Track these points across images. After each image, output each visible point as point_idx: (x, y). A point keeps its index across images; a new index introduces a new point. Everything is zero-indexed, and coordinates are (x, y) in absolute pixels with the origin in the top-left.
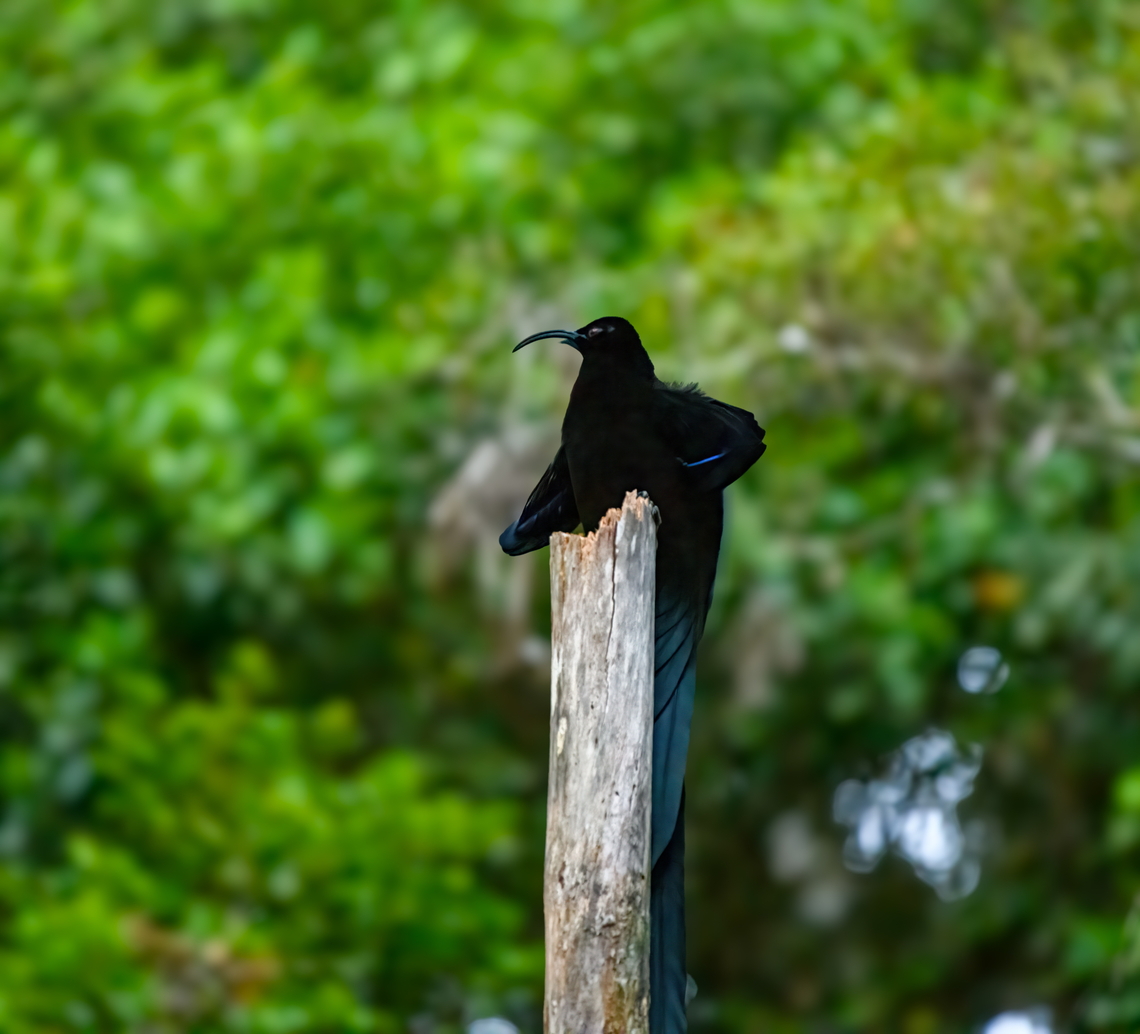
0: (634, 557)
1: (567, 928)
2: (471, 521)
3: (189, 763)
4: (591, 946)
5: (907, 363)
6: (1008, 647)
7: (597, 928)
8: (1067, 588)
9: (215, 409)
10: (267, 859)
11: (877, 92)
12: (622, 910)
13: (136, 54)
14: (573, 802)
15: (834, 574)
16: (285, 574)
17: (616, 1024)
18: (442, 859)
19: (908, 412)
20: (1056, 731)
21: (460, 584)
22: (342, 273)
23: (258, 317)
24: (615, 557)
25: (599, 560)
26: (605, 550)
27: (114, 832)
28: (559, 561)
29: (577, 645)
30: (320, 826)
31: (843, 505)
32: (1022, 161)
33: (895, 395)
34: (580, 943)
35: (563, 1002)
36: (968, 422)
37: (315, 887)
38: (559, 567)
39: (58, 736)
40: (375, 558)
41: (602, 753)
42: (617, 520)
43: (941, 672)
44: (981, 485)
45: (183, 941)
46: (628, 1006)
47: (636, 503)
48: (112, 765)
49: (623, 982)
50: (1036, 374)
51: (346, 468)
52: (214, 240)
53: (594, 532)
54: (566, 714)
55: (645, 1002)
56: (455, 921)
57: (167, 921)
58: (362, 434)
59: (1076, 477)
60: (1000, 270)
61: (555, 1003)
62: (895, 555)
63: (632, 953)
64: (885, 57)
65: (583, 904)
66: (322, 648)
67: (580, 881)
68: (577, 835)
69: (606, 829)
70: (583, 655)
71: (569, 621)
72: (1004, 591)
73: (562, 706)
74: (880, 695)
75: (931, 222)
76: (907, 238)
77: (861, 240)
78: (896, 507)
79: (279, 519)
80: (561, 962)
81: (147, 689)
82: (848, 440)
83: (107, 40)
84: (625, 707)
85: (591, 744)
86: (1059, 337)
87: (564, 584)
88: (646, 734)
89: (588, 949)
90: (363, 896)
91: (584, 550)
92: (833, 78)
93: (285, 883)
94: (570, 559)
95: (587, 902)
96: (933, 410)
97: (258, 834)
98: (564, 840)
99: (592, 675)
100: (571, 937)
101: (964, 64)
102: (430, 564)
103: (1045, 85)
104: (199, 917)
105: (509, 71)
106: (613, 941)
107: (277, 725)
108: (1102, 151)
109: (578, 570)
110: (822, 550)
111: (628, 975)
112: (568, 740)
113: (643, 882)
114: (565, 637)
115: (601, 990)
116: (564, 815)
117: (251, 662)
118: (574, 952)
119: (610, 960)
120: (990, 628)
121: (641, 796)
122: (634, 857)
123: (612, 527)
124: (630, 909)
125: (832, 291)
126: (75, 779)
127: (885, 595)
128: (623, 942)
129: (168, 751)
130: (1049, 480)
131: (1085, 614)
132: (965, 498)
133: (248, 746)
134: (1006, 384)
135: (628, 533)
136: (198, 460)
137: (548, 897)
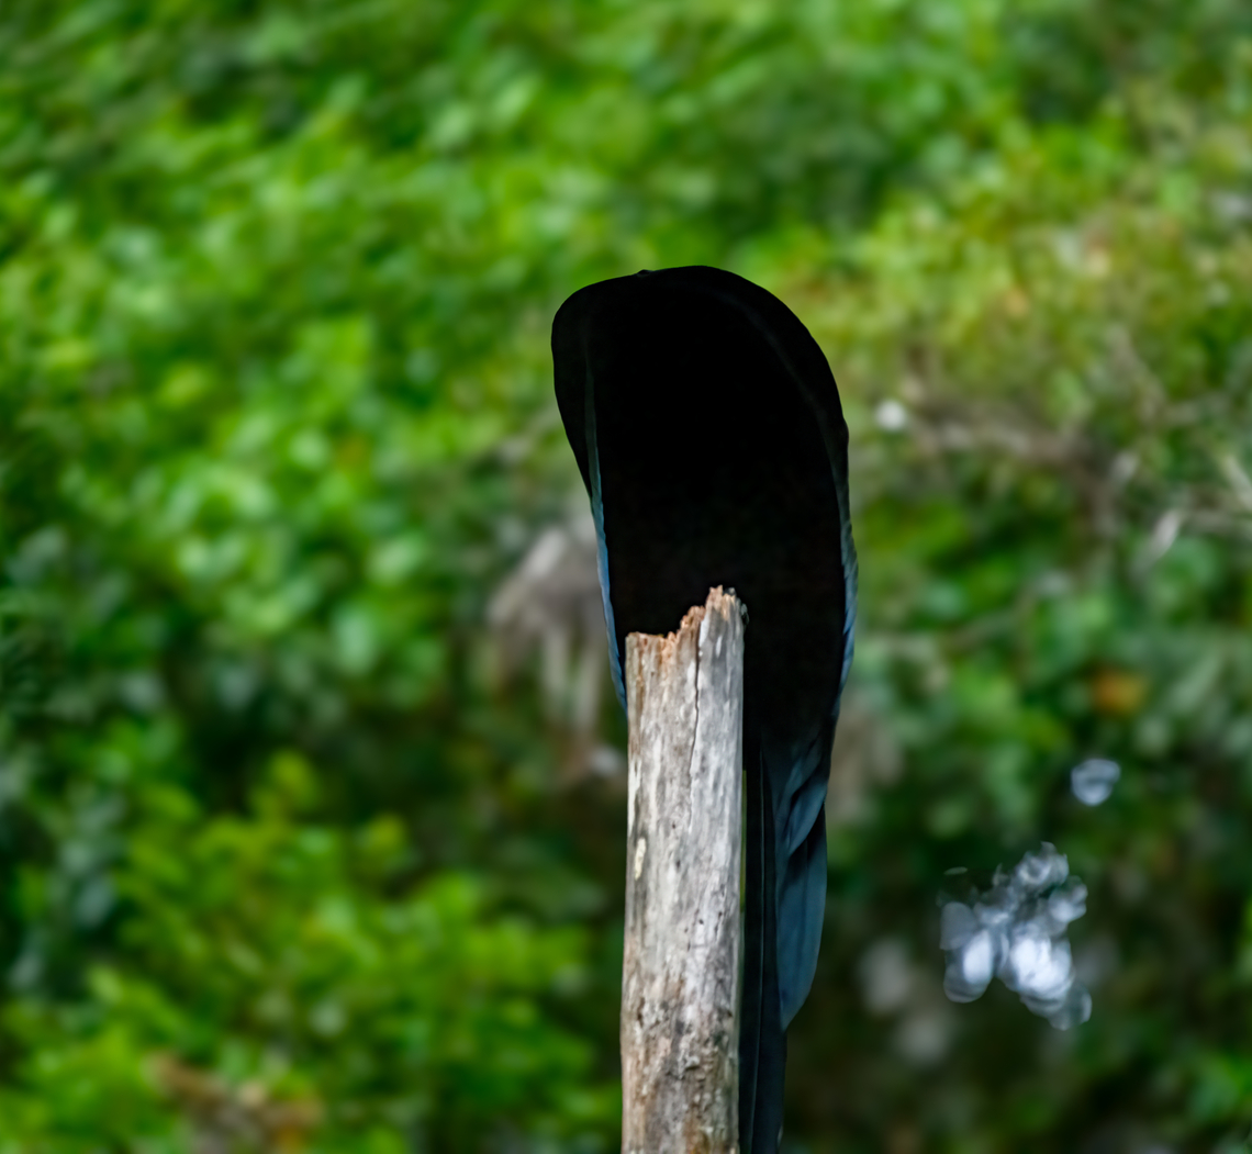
0: (718, 660)
1: (646, 1071)
2: (535, 618)
3: (221, 886)
4: (673, 1090)
5: (1019, 443)
6: (1125, 752)
7: (680, 1071)
8: (1193, 690)
9: (249, 495)
10: (309, 992)
11: (983, 143)
12: (707, 1051)
13: (163, 104)
14: (653, 932)
15: (938, 678)
16: (328, 675)
18: (504, 992)
19: (1016, 497)
20: (1181, 845)
21: (523, 686)
22: (391, 343)
23: (300, 393)
24: (698, 660)
25: (680, 663)
26: (687, 652)
27: (137, 962)
28: (636, 665)
29: (657, 757)
30: (368, 954)
31: (945, 598)
32: (1144, 220)
33: (1002, 478)
34: (661, 1087)
36: (1085, 508)
37: (361, 1023)
38: (636, 671)
39: (77, 856)
40: (427, 657)
41: (685, 877)
42: (700, 619)
43: (1053, 786)
45: (214, 1083)
47: (722, 600)
48: (136, 887)
49: (709, 1130)
50: (1160, 454)
51: (395, 559)
52: (249, 309)
53: (675, 633)
54: (644, 834)
56: (516, 1060)
57: (200, 1060)
58: (414, 521)
59: (1203, 568)
60: (1118, 337)
62: (1005, 653)
63: (719, 1099)
64: (990, 104)
65: (664, 1044)
66: (365, 755)
67: (661, 1019)
68: (657, 968)
69: (689, 961)
70: (663, 769)
71: (648, 732)
72: (1124, 692)
73: (640, 825)
74: (986, 805)
75: (1043, 288)
76: (1017, 305)
77: (967, 307)
78: (1007, 600)
79: (321, 615)
80: (640, 1109)
81: (175, 804)
82: (951, 526)
83: (131, 89)
84: (711, 827)
85: (672, 868)
86: (1186, 413)
87: (642, 690)
88: (733, 856)
89: (670, 1095)
90: (415, 1031)
91: (664, 652)
92: (933, 128)
93: (329, 1018)
94: (648, 662)
95: (668, 1042)
96: (1044, 493)
97: (297, 962)
98: (643, 973)
99: (673, 790)
100: (651, 1081)
101: (1079, 111)
102: (489, 665)
103: (1170, 135)
104: (233, 1057)
105: (574, 121)
106: (697, 1085)
107: (319, 843)
108: (1232, 206)
109: (657, 675)
110: (922, 648)
111: (714, 1124)
112: (647, 864)
113: (731, 1020)
114: (643, 749)
115: (684, 1140)
116: (643, 946)
117: (291, 773)
118: (654, 1097)
119: (694, 1106)
120: (1109, 733)
121: (728, 926)
122: (720, 992)
123: (694, 626)
124: (716, 1049)
125: (934, 363)
126: (95, 903)
127: (993, 698)
128: (708, 1086)
129: (198, 871)
130: (1173, 568)
131: (1213, 718)
132: (1081, 590)
133: (288, 868)
134: (1127, 466)
135: (713, 634)
136: (232, 550)
137: (625, 1036)
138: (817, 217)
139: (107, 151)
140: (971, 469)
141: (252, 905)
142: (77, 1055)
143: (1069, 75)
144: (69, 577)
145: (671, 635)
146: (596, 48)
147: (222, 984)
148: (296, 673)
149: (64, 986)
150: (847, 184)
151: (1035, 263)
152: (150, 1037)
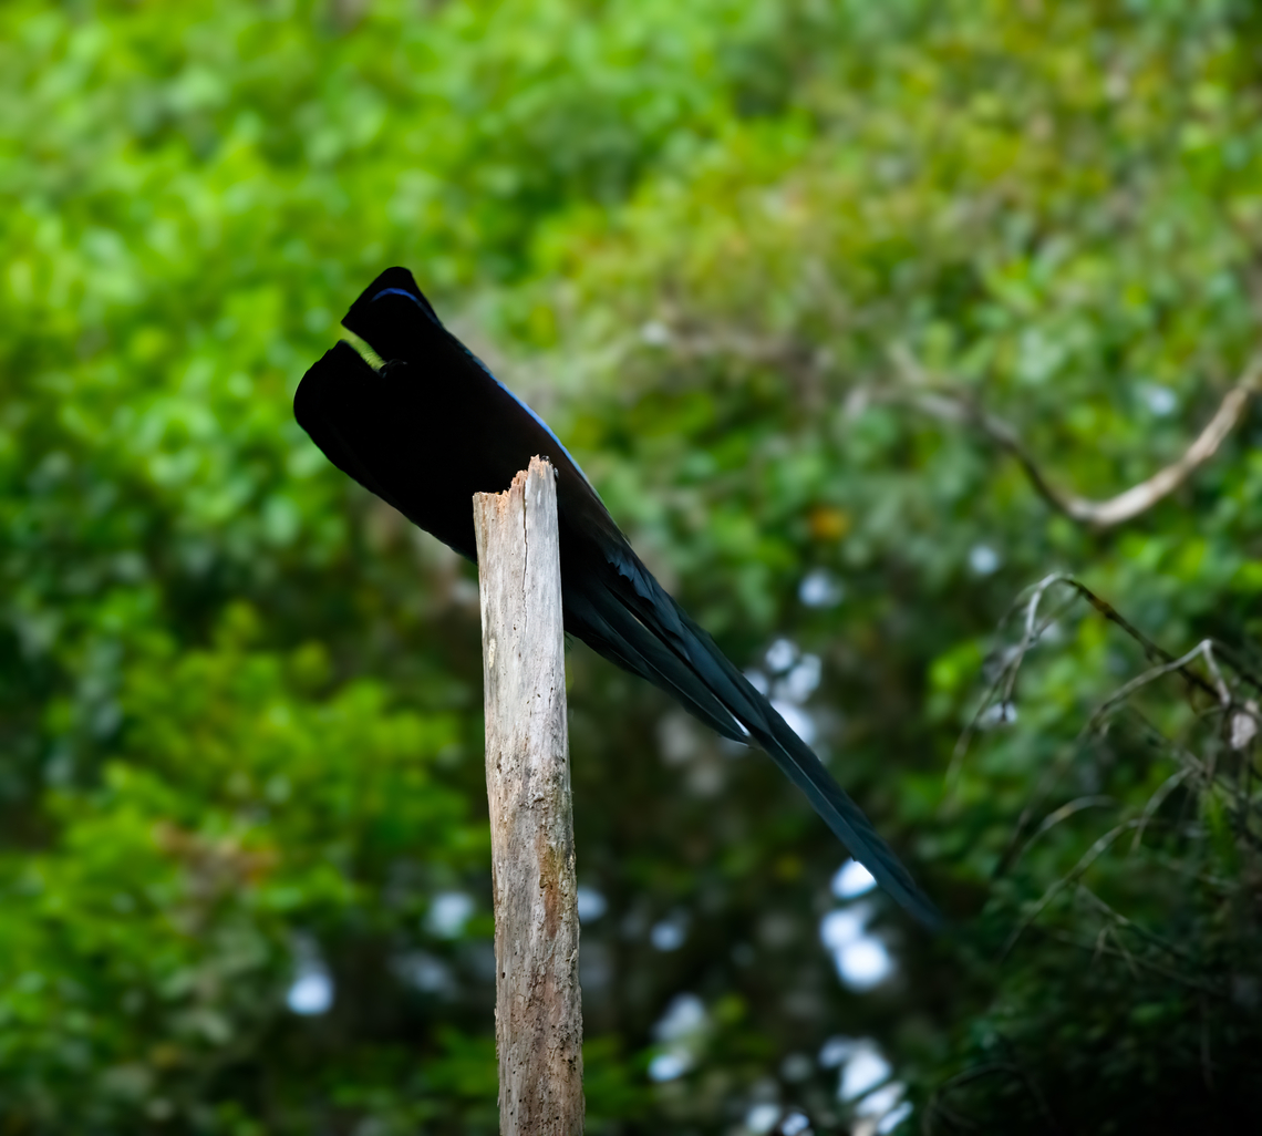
0: (540, 508)
1: (506, 805)
3: (197, 701)
4: (526, 817)
5: (748, 346)
6: (839, 570)
7: (530, 803)
8: (883, 518)
9: (199, 421)
10: (263, 772)
11: (707, 135)
12: (549, 788)
14: (504, 705)
15: (698, 517)
16: (263, 547)
17: (550, 878)
18: (401, 763)
19: (749, 387)
20: (880, 629)
21: (401, 547)
23: (229, 345)
24: (525, 509)
25: (513, 512)
26: (517, 503)
27: (142, 758)
28: (481, 515)
29: (500, 580)
31: (701, 464)
33: (737, 372)
34: (517, 816)
35: (507, 863)
36: (797, 390)
37: (302, 792)
38: (481, 520)
39: (92, 687)
40: (333, 530)
41: (525, 664)
42: (525, 479)
43: (786, 591)
44: (810, 441)
45: (202, 840)
46: (559, 863)
47: (540, 465)
48: (135, 706)
49: (554, 844)
50: (848, 349)
51: (306, 461)
52: (189, 288)
54: (494, 636)
55: (571, 859)
56: (415, 810)
57: (188, 825)
59: (885, 428)
60: (814, 268)
61: (500, 864)
62: (745, 500)
63: (559, 821)
64: (712, 108)
65: (518, 784)
66: (292, 603)
67: (514, 767)
68: (509, 730)
69: (531, 725)
70: (505, 589)
71: (492, 562)
72: (833, 523)
73: (491, 629)
74: (740, 612)
75: (756, 232)
76: (738, 246)
78: (742, 463)
79: (255, 505)
80: (503, 832)
81: (159, 644)
82: (703, 411)
84: (542, 628)
85: (516, 658)
86: (864, 319)
87: (486, 533)
88: (559, 646)
89: (524, 820)
90: (342, 797)
91: (500, 505)
92: (671, 127)
93: (279, 789)
94: (490, 513)
95: (520, 783)
96: (769, 384)
97: (254, 752)
98: (499, 735)
99: (513, 603)
100: (510, 812)
101: (775, 108)
104: (213, 821)
105: (413, 138)
106: (543, 812)
107: (264, 667)
108: (889, 168)
109: (496, 521)
110: (688, 500)
111: (557, 838)
112: (497, 656)
113: (564, 765)
114: (489, 574)
115: (536, 853)
116: (498, 716)
117: (240, 618)
118: (513, 822)
119: (541, 827)
120: (824, 553)
121: (558, 697)
122: (555, 745)
123: (521, 486)
124: (555, 786)
125: (683, 291)
126: (107, 719)
127: (739, 533)
128: (551, 813)
129: (180, 691)
130: (864, 433)
131: (899, 537)
132: (796, 450)
133: (242, 684)
134: (826, 357)
135: (534, 489)
136: (188, 462)
137: (490, 781)
138: (592, 195)
140: (713, 370)
143: (766, 82)
144: (72, 488)
148: (240, 547)
149: (88, 778)
150: (612, 172)
152: (152, 812)
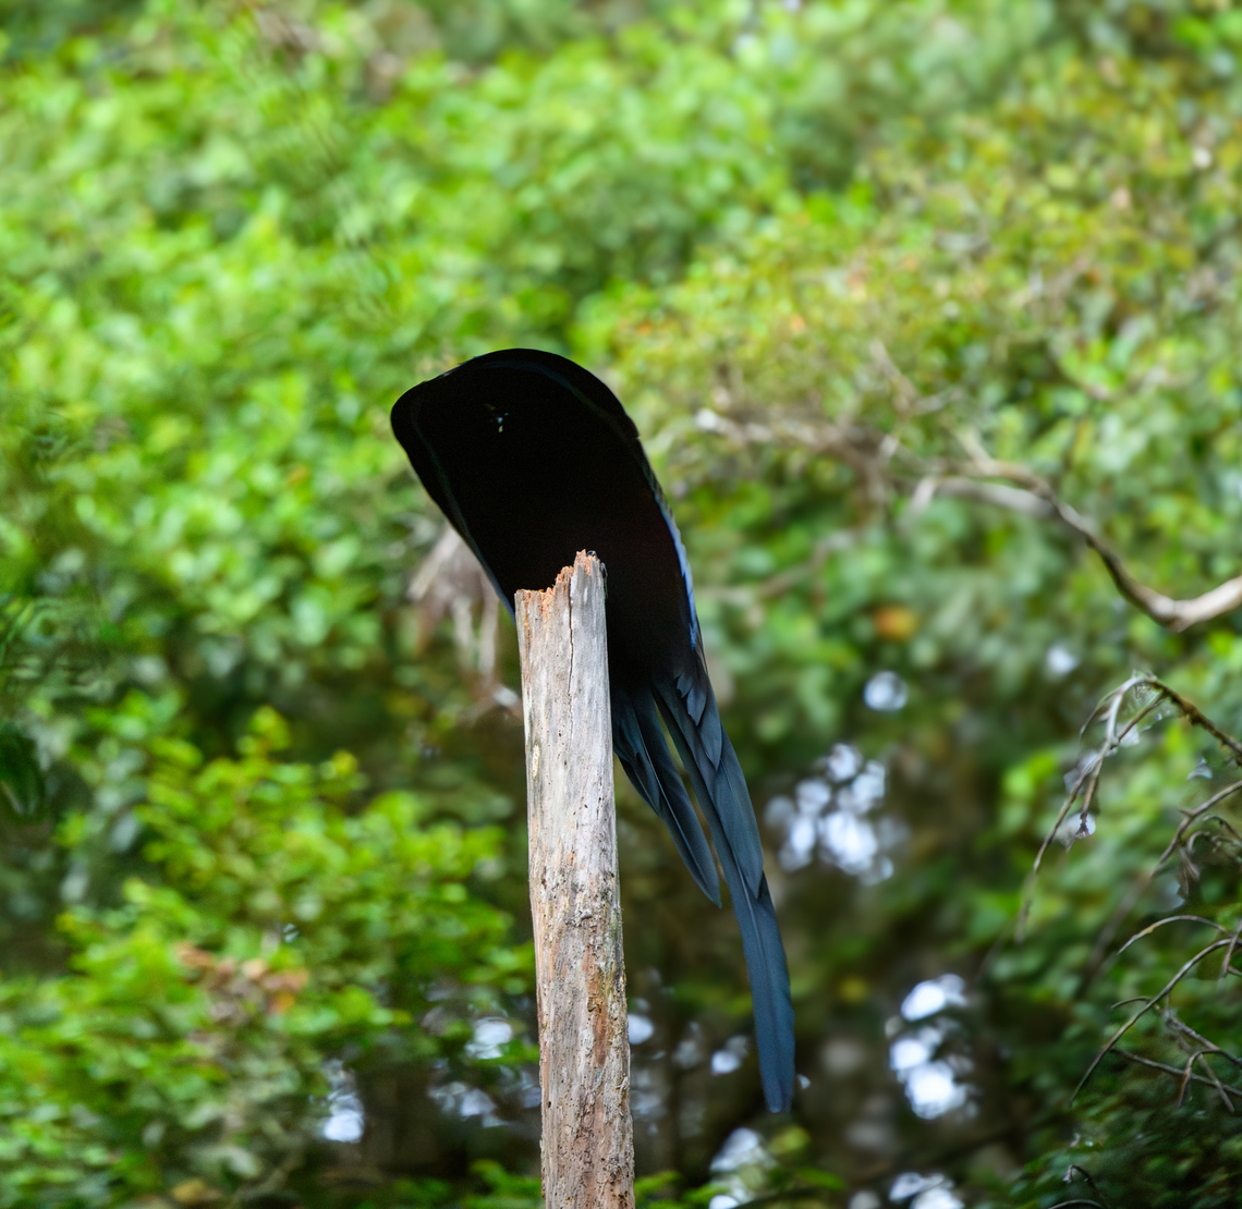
0: (586, 606)
1: (551, 923)
2: (445, 591)
3: (219, 813)
4: (572, 935)
5: (807, 434)
6: (906, 671)
7: (578, 920)
8: (952, 618)
9: (224, 516)
10: (291, 889)
11: (764, 210)
12: (597, 905)
13: (137, 218)
14: (549, 817)
15: (755, 617)
16: (290, 650)
17: (599, 1001)
18: (441, 879)
19: (807, 476)
20: (951, 734)
21: (440, 647)
22: (324, 390)
23: (254, 434)
24: (570, 607)
25: (557, 611)
26: (562, 601)
27: (160, 874)
28: (523, 614)
29: (544, 684)
30: (336, 857)
31: (758, 559)
32: (889, 256)
33: (796, 461)
34: (563, 935)
35: (552, 983)
36: (861, 480)
37: (333, 907)
38: (524, 619)
39: (109, 799)
40: (366, 629)
41: (571, 773)
42: (570, 576)
43: (850, 697)
44: (875, 534)
45: (225, 962)
46: (608, 984)
47: (587, 561)
48: (157, 818)
49: (602, 964)
50: (915, 434)
51: (336, 557)
52: (212, 372)
53: (552, 587)
54: (538, 742)
55: (621, 979)
56: (454, 929)
57: (212, 946)
58: (350, 528)
59: (954, 522)
60: (878, 350)
61: (545, 986)
62: (807, 598)
63: (608, 939)
64: (769, 181)
65: (564, 901)
66: (323, 707)
67: (560, 882)
68: (554, 843)
69: (578, 837)
70: (549, 691)
71: (535, 664)
72: (899, 622)
73: (534, 735)
74: (800, 716)
75: (817, 313)
76: (797, 328)
77: (760, 332)
78: (803, 558)
79: (282, 604)
80: (549, 951)
81: (183, 752)
82: (759, 503)
83: (111, 210)
84: (588, 733)
85: (561, 765)
86: (934, 403)
87: (529, 633)
88: (607, 753)
89: (571, 939)
90: (375, 912)
91: (544, 603)
92: (725, 200)
93: (308, 908)
94: (533, 611)
95: (567, 899)
96: (828, 473)
97: (282, 868)
98: (544, 848)
99: (558, 708)
100: (556, 930)
101: (838, 181)
102: (413, 633)
103: (907, 190)
104: (238, 940)
105: (448, 213)
106: (591, 930)
107: (293, 774)
108: (958, 244)
109: (540, 620)
110: (744, 597)
111: (606, 959)
112: (541, 764)
113: (613, 880)
115: (583, 973)
116: (543, 827)
117: (267, 722)
118: (558, 941)
119: (589, 946)
120: (890, 654)
121: (606, 807)
122: (604, 859)
123: (566, 582)
124: (604, 902)
125: (737, 376)
126: (126, 832)
127: (798, 632)
128: (600, 931)
129: (202, 802)
130: (931, 525)
131: (969, 636)
132: (860, 544)
133: (270, 794)
134: (890, 445)
135: (581, 586)
136: (212, 559)
137: (534, 897)
139: (95, 258)
140: (772, 455)
141: (245, 826)
142: (118, 948)
143: (829, 154)
144: (88, 587)
145: (549, 589)
146: (462, 156)
147: (227, 887)
148: (268, 651)
149: (105, 896)
150: (663, 247)
151: (809, 294)
152: (174, 930)
